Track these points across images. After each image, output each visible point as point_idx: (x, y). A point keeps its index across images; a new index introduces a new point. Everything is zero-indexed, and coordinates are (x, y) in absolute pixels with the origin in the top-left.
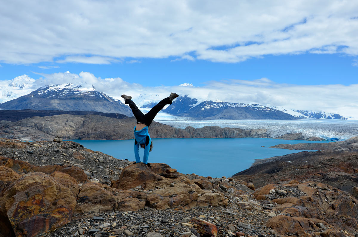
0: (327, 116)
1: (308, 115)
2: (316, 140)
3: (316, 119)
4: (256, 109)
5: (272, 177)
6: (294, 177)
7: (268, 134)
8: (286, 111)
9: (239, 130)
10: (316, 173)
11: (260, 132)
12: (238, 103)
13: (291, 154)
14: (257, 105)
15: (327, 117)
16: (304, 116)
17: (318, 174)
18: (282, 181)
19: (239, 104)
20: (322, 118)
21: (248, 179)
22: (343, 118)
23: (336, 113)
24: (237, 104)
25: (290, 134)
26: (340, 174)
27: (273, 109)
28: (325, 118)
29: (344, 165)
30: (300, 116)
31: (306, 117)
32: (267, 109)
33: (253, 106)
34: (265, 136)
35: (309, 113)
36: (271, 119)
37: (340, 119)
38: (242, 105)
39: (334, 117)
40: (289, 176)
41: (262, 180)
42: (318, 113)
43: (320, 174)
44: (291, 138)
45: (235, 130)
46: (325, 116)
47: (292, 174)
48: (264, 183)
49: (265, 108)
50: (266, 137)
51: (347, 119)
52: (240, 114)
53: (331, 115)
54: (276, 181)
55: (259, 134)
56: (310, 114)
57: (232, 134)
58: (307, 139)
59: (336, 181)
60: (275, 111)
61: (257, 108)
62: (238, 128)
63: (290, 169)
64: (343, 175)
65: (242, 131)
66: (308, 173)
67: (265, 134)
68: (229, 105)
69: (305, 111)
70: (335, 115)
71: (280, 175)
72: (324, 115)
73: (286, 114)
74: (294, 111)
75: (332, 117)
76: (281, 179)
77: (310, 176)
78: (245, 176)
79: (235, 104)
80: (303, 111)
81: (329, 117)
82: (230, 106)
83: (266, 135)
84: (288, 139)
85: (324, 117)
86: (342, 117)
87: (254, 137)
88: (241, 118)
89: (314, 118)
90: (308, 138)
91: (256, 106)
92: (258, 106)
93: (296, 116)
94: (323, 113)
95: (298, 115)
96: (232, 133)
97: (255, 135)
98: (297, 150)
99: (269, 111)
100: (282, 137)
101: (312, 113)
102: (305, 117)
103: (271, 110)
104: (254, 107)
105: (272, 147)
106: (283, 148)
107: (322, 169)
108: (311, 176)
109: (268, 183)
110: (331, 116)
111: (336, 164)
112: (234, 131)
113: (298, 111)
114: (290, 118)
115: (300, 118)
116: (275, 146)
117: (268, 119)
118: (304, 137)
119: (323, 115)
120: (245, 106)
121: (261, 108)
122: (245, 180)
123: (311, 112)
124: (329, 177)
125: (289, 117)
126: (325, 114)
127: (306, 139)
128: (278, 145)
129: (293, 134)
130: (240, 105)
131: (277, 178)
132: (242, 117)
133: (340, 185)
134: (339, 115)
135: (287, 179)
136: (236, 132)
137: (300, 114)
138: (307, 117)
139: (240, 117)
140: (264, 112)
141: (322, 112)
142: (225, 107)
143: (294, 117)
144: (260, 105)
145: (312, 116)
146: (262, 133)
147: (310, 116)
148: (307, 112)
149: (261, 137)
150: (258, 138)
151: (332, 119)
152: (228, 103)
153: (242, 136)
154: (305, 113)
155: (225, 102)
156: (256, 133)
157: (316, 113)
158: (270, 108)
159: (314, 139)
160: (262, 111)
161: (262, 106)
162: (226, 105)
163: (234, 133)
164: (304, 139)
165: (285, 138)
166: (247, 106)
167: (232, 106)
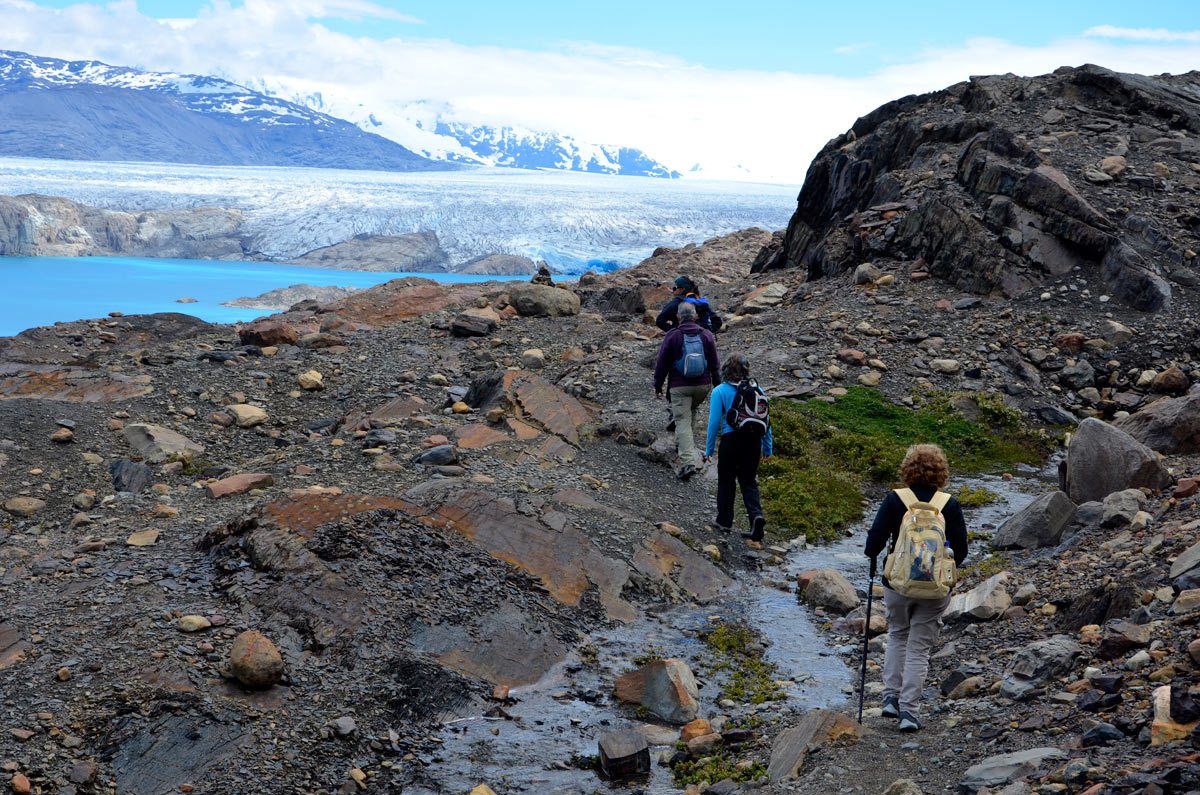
0: (585, 158)
1: (493, 152)
2: (511, 270)
3: (529, 171)
4: (204, 107)
8: (376, 124)
9: (63, 210)
11: (195, 229)
12: (96, 63)
14: (209, 80)
15: (583, 165)
16: (473, 156)
19: (103, 69)
20: (563, 167)
22: (658, 171)
23: (629, 146)
24: (88, 70)
25: (372, 236)
27: (305, 109)
28: (575, 167)
30: (450, 156)
31: (484, 160)
32: (269, 108)
33: (186, 88)
34: (230, 250)
35: (498, 138)
36: (292, 164)
37: (646, 175)
38: (121, 78)
39: (616, 167)
42: (543, 140)
44: (379, 260)
45: (31, 209)
46: (576, 160)
49: (258, 99)
50: (233, 256)
51: (675, 175)
52: (104, 130)
53: (606, 154)
55: (191, 238)
56: (501, 144)
57: (14, 232)
58: (461, 268)
60: (316, 122)
61: (210, 96)
62: (54, 199)
65: (87, 215)
67: (228, 236)
68: (37, 73)
69: (477, 131)
70: (622, 152)
72: (570, 151)
73: (375, 138)
74: (419, 125)
75: (611, 166)
79: (76, 67)
80: (468, 131)
81: (594, 167)
82: (41, 80)
83: (235, 243)
84: (355, 263)
85: (569, 164)
86: (655, 163)
87: (162, 254)
89: (520, 166)
90: (470, 263)
91: (206, 89)
92: (216, 89)
93: (428, 154)
94: (565, 145)
95: (440, 147)
96: (13, 224)
97: (168, 244)
99: (283, 119)
100: (325, 258)
101: (514, 142)
102: (478, 159)
103: (294, 114)
104: (194, 90)
105: (244, 302)
110: (603, 161)
112: (22, 215)
113: (442, 130)
114: (398, 160)
115: (450, 164)
116: (260, 298)
117: (277, 164)
118: (446, 256)
119: (564, 152)
120: (136, 82)
121: (232, 98)
123: (506, 133)
125: (391, 156)
126: (576, 149)
127: (458, 265)
128: (279, 292)
129: (390, 240)
130: (108, 75)
132: (120, 145)
134: (641, 153)
136: (38, 219)
137: (450, 145)
138: (489, 161)
139: (105, 147)
140: (255, 121)
141: (560, 138)
142: (7, 83)
143: (416, 157)
144: (230, 84)
145: (512, 159)
146: (213, 231)
147: (501, 155)
148: (488, 137)
149: (205, 253)
150: (186, 258)
151: (608, 173)
152: (29, 57)
153: (81, 247)
154: (480, 139)
155: (8, 53)
156: (176, 229)
157: (534, 141)
158: (288, 99)
159: (499, 269)
160: (242, 116)
161: (237, 90)
162: (16, 69)
163: (26, 223)
164: (445, 265)
165: (344, 263)
166: (148, 83)
167: (55, 78)
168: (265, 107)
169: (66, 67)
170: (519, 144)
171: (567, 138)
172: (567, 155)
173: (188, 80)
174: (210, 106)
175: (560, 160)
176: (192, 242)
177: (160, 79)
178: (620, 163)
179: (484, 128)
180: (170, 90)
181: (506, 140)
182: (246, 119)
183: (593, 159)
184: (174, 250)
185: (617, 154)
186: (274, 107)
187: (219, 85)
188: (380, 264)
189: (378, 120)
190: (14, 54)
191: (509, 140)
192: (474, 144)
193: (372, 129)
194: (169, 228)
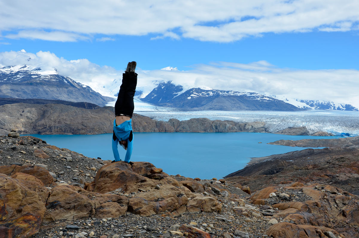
0: (337, 107)
1: (314, 106)
2: (323, 135)
3: (323, 110)
4: (252, 99)
5: (270, 178)
6: (297, 180)
7: (267, 128)
8: (287, 100)
9: (232, 123)
10: (322, 175)
11: (256, 126)
12: (231, 91)
13: (294, 152)
14: (253, 93)
15: (336, 108)
16: (309, 107)
17: (325, 176)
18: (283, 183)
19: (233, 92)
20: (331, 109)
21: (242, 181)
22: (356, 109)
23: (348, 104)
24: (230, 92)
25: (292, 128)
26: (351, 175)
27: (273, 99)
28: (334, 109)
29: (356, 165)
30: (304, 107)
31: (312, 108)
33: (248, 95)
34: (263, 131)
35: (315, 103)
36: (270, 110)
37: (352, 110)
38: (236, 94)
39: (345, 109)
40: (291, 178)
41: (259, 182)
42: (326, 103)
43: (328, 176)
44: (294, 133)
45: (227, 123)
46: (334, 107)
47: (294, 176)
48: (261, 186)
49: (263, 97)
50: (263, 132)
52: (233, 105)
54: (275, 183)
55: (255, 128)
56: (316, 104)
57: (224, 128)
58: (312, 134)
59: (346, 184)
60: (275, 101)
61: (253, 96)
62: (230, 121)
63: (292, 170)
64: (355, 177)
65: (236, 124)
66: (314, 174)
67: (262, 128)
68: (221, 93)
69: (310, 101)
70: (346, 105)
71: (281, 177)
72: (333, 105)
74: (297, 100)
75: (343, 108)
76: (282, 181)
77: (315, 178)
78: (239, 178)
79: (228, 92)
80: (308, 101)
81: (339, 109)
82: (221, 95)
83: (264, 129)
84: (289, 133)
85: (333, 108)
86: (355, 108)
87: (250, 132)
88: (234, 108)
89: (321, 109)
90: (314, 133)
91: (253, 95)
93: (299, 107)
94: (332, 104)
95: (301, 105)
96: (224, 126)
97: (251, 130)
98: (300, 146)
99: (268, 100)
100: (282, 132)
101: (319, 103)
103: (271, 99)
104: (250, 95)
105: (272, 143)
106: (284, 145)
107: (330, 170)
108: (317, 178)
109: (265, 186)
110: (341, 107)
111: (347, 163)
112: (226, 125)
113: (302, 101)
115: (305, 109)
116: (274, 142)
117: (267, 110)
118: (308, 132)
119: (331, 105)
120: (239, 95)
121: (258, 97)
122: (239, 182)
123: (317, 102)
124: (339, 180)
125: (292, 108)
126: (334, 105)
128: (278, 141)
129: (296, 128)
130: (234, 93)
131: (277, 180)
132: (236, 107)
133: (351, 189)
134: (351, 105)
135: (288, 181)
136: (228, 125)
137: (304, 105)
138: (313, 108)
141: (330, 102)
142: (215, 96)
143: (297, 108)
144: (257, 94)
145: (319, 107)
146: (259, 127)
147: (316, 106)
148: (313, 102)
149: (258, 131)
150: (254, 132)
151: (342, 110)
152: (219, 91)
153: (235, 130)
154: (311, 103)
155: (216, 90)
156: (252, 127)
157: (324, 103)
158: (269, 97)
159: (321, 135)
160: (260, 100)
161: (259, 95)
162: (217, 93)
163: (226, 126)
164: (308, 134)
165: (286, 133)
166: (241, 94)
167: (224, 94)
168: (265, 98)
169: (226, 92)
170: (320, 104)
171: (332, 102)
172: (332, 106)
173: (249, 93)
174: (253, 99)
175: (331, 107)
176: (255, 129)
177: (243, 93)
178: (345, 108)
179: (312, 101)
180: (245, 96)
181: (317, 103)
182: (261, 101)
183: (338, 107)
184: (252, 131)
185: (345, 106)
186: (266, 98)
187: (255, 94)
188: (294, 134)
189: (288, 100)
190: (217, 90)
191: (318, 103)
192: (310, 104)
193: (286, 102)
194: (251, 126)
